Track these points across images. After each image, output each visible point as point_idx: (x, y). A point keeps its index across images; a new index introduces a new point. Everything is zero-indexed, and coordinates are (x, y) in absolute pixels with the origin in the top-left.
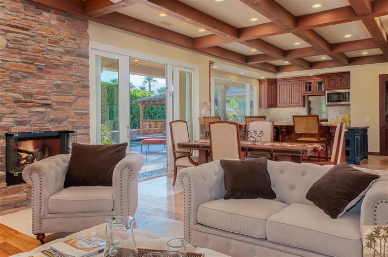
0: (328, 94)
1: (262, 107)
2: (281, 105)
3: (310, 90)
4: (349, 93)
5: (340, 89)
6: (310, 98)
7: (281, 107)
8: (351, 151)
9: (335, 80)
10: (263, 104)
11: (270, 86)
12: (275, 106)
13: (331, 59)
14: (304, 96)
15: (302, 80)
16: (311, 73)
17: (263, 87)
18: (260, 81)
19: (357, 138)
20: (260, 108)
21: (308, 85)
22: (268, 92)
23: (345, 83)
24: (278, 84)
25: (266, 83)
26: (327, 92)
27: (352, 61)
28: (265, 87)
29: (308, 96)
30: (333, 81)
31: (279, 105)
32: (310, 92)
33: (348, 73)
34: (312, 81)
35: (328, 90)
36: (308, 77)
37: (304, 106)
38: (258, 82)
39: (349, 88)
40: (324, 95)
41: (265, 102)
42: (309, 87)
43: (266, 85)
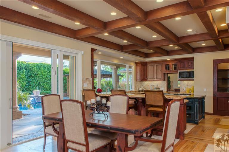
0: (180, 72)
1: (137, 81)
2: (150, 79)
3: (169, 69)
4: (193, 72)
5: (188, 69)
6: (169, 75)
7: (150, 81)
8: (192, 114)
9: (184, 63)
10: (138, 78)
11: (143, 67)
12: (146, 80)
13: (181, 49)
14: (164, 74)
15: (163, 63)
16: (168, 58)
17: (138, 67)
18: (136, 63)
19: (197, 105)
20: (136, 81)
21: (167, 66)
22: (141, 71)
23: (191, 65)
24: (148, 65)
25: (140, 65)
26: (179, 71)
27: (195, 50)
28: (139, 67)
29: (168, 73)
30: (183, 64)
31: (148, 79)
32: (168, 71)
33: (193, 58)
34: (170, 64)
35: (179, 70)
36: (166, 61)
37: (164, 80)
38: (135, 64)
39: (193, 69)
40: (177, 73)
41: (139, 77)
42: (168, 68)
43: (140, 66)
